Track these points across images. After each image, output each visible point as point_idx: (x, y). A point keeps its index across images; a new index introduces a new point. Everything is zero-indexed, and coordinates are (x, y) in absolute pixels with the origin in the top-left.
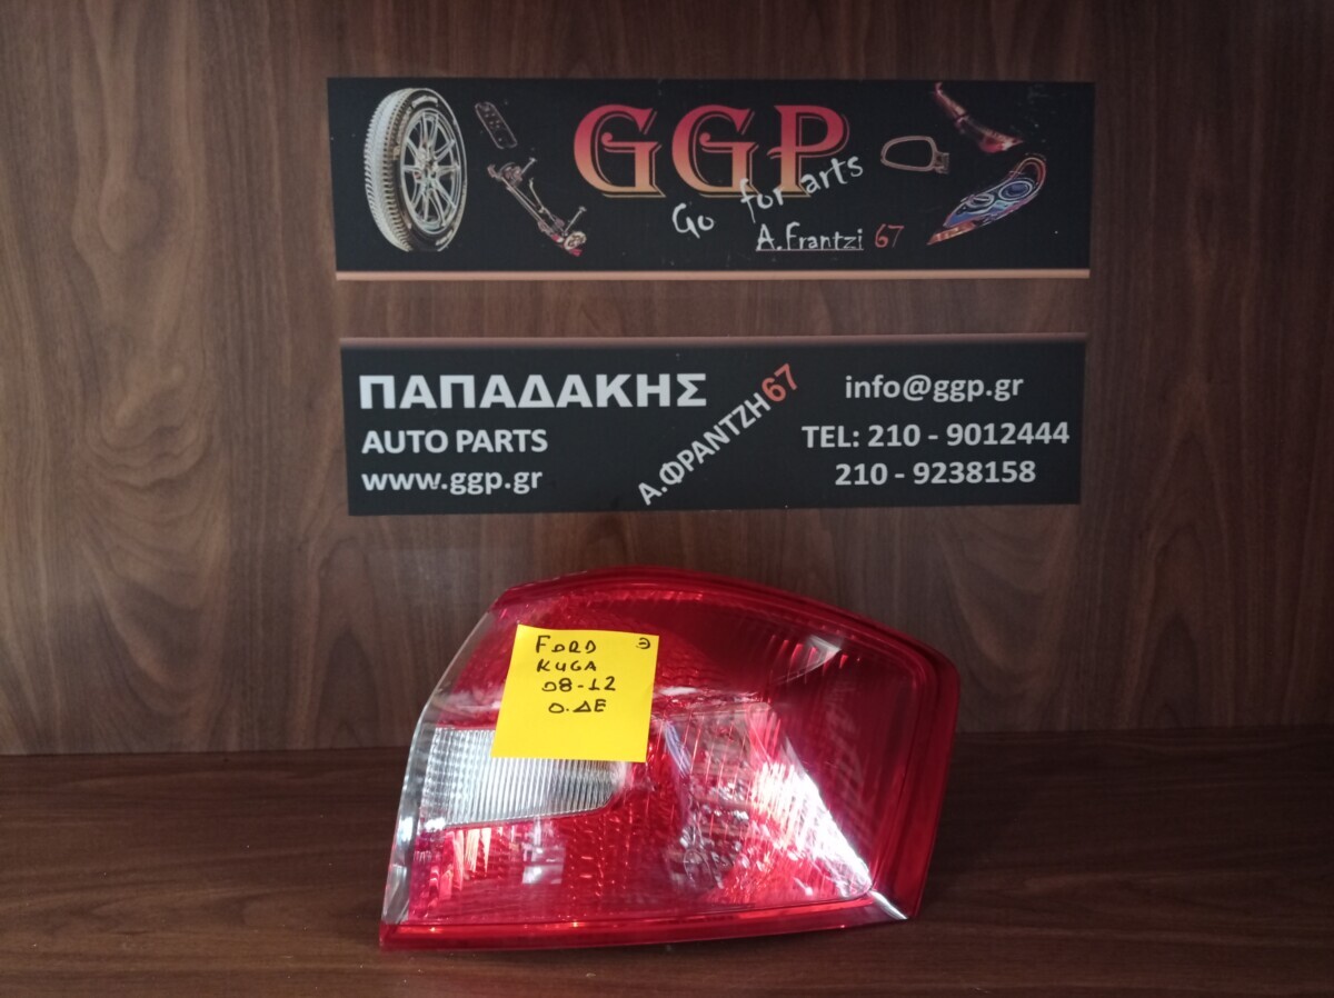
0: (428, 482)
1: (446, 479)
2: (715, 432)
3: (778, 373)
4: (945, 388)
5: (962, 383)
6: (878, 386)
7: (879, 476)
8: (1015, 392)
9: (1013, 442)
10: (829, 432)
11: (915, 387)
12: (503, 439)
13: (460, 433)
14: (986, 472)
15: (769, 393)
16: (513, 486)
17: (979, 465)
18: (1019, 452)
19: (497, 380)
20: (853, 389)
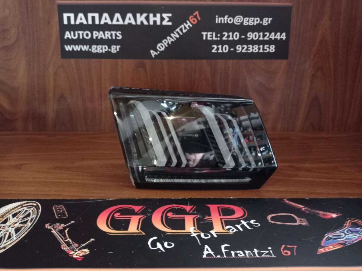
0: (85, 48)
1: (90, 47)
2: (174, 34)
3: (194, 14)
4: (247, 20)
5: (253, 19)
6: (226, 19)
7: (226, 49)
8: (269, 22)
9: (268, 39)
10: (210, 34)
11: (238, 20)
12: (107, 35)
13: (94, 32)
14: (259, 49)
15: (192, 21)
16: (111, 50)
17: (257, 46)
18: (270, 42)
19: (105, 15)
20: (219, 20)
